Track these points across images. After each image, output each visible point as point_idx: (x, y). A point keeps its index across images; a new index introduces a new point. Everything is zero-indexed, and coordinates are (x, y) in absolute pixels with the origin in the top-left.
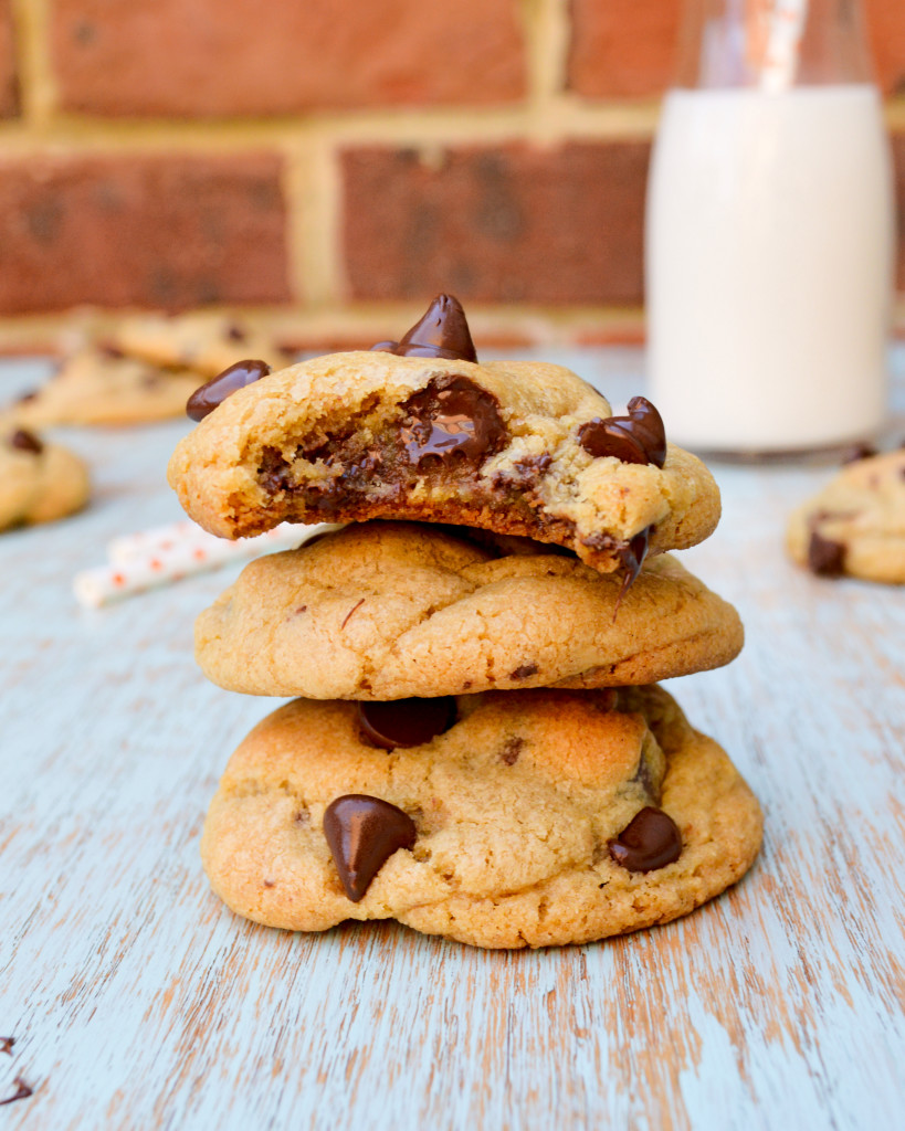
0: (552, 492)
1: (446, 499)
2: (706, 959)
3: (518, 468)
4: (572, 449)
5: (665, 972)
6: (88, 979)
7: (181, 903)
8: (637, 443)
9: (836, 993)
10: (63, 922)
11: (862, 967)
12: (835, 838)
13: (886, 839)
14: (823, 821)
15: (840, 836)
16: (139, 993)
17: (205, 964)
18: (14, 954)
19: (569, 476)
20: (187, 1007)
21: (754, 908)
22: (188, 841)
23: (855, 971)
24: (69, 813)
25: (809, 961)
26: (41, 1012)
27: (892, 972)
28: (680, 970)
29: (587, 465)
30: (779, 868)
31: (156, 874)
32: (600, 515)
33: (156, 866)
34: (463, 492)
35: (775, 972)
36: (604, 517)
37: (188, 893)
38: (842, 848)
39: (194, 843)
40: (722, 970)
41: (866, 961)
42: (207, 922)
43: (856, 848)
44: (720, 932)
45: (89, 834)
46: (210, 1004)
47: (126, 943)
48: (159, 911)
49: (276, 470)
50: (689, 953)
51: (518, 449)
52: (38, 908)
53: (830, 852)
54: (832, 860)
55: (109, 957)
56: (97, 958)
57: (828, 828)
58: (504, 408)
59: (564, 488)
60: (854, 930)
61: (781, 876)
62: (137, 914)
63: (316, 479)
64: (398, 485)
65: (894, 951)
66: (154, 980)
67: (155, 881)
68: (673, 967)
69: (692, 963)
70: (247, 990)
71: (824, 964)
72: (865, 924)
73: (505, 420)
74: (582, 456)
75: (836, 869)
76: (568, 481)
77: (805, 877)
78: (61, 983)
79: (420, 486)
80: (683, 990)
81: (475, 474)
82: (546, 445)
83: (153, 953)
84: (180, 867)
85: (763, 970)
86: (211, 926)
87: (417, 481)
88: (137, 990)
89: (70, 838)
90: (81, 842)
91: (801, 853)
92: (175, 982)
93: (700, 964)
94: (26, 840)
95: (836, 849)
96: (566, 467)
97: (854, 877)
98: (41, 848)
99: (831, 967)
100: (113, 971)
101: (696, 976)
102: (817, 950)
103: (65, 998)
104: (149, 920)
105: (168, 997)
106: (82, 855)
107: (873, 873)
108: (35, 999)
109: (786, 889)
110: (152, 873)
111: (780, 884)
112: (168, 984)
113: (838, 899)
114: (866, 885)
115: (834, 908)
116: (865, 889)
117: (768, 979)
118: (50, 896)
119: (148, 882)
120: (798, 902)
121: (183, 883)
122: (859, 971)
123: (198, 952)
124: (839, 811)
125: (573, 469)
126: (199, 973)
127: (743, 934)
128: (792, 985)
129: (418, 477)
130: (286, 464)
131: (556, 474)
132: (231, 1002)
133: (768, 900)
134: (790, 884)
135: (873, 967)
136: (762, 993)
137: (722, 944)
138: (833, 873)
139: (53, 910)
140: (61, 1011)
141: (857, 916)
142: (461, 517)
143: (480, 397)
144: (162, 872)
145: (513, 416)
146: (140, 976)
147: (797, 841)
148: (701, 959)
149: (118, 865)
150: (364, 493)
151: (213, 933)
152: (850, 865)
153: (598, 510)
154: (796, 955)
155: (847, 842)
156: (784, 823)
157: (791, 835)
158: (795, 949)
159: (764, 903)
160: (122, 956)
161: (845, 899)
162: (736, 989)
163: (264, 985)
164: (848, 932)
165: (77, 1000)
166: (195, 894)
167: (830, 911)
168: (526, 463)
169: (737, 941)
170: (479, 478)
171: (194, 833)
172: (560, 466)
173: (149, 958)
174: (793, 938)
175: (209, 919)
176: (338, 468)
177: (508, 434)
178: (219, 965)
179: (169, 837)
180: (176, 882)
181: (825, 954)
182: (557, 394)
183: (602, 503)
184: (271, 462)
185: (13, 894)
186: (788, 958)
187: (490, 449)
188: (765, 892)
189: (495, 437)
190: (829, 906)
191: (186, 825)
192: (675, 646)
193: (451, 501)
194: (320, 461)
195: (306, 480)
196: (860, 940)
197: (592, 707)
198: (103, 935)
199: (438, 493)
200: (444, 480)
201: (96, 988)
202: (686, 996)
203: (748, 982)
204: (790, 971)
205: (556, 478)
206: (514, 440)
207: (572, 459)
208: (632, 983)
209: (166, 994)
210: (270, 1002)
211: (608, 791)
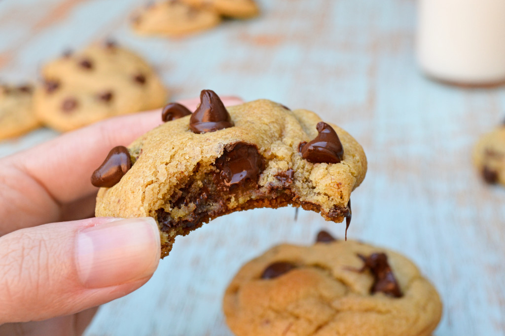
0: (301, 190)
1: (246, 201)
3: (277, 178)
4: (300, 162)
8: (331, 153)
19: (305, 178)
29: (312, 169)
32: (330, 199)
34: (253, 196)
36: (332, 199)
49: (165, 219)
51: (273, 168)
58: (260, 149)
59: (305, 185)
63: (185, 216)
64: (221, 203)
73: (262, 154)
74: (308, 166)
76: (305, 180)
79: (233, 199)
81: (257, 186)
82: (288, 163)
87: (231, 198)
96: (302, 173)
125: (306, 174)
129: (230, 196)
130: (168, 214)
131: (298, 178)
143: (248, 148)
145: (265, 151)
150: (207, 212)
153: (329, 197)
168: (280, 176)
170: (260, 187)
172: (299, 173)
176: (192, 206)
177: (266, 160)
183: (330, 193)
184: (161, 216)
187: (260, 171)
193: (248, 202)
194: (183, 206)
195: (180, 218)
199: (242, 200)
200: (243, 193)
205: (299, 181)
206: (270, 163)
207: (303, 168)
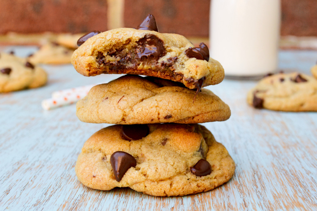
0: (177, 67)
1: (148, 68)
2: (217, 201)
3: (168, 60)
4: (183, 56)
5: (205, 203)
6: (41, 201)
7: (69, 183)
8: (201, 54)
9: (253, 210)
10: (35, 187)
11: (261, 204)
12: (255, 172)
13: (270, 173)
14: (252, 168)
15: (257, 172)
16: (56, 205)
17: (75, 198)
18: (21, 194)
19: (182, 63)
20: (69, 209)
21: (231, 189)
22: (71, 168)
23: (259, 205)
24: (38, 161)
25: (246, 202)
26: (28, 208)
27: (269, 205)
28: (209, 203)
29: (187, 60)
30: (239, 179)
31: (62, 176)
32: (190, 73)
33: (62, 174)
34: (153, 66)
35: (236, 204)
36: (191, 73)
37: (71, 181)
38: (257, 175)
39: (73, 169)
40: (221, 203)
41: (262, 202)
42: (76, 188)
43: (261, 175)
44: (221, 194)
45: (44, 166)
46: (76, 208)
47: (53, 193)
48: (62, 185)
49: (101, 58)
50: (212, 199)
51: (169, 55)
52: (28, 183)
53: (254, 176)
54: (254, 178)
55: (48, 196)
56: (44, 196)
57: (254, 170)
58: (165, 44)
59: (180, 66)
60: (259, 195)
61: (240, 181)
62: (56, 185)
63: (112, 61)
64: (135, 64)
65: (270, 200)
66: (60, 201)
67: (62, 178)
68: (207, 202)
69: (213, 201)
70: (86, 205)
71: (250, 203)
72: (262, 193)
73: (165, 47)
74: (186, 58)
75: (255, 180)
76: (182, 64)
77: (246, 182)
78: (34, 201)
79: (141, 65)
80: (210, 208)
81: (157, 62)
82: (176, 54)
83: (60, 195)
84: (69, 175)
85: (233, 204)
86: (77, 189)
87: (140, 63)
88: (55, 204)
89: (38, 167)
90: (41, 168)
91: (246, 176)
92: (66, 202)
93: (215, 202)
94: (25, 167)
95: (256, 176)
96: (181, 60)
97: (260, 182)
98: (29, 169)
99: (252, 203)
100: (49, 199)
101: (214, 205)
102: (248, 199)
103: (35, 205)
104: (60, 187)
105: (64, 206)
106: (41, 171)
107: (265, 181)
108: (26, 205)
109: (241, 184)
110: (61, 176)
111: (239, 183)
112: (64, 203)
113: (255, 187)
114: (263, 184)
115: (254, 190)
116: (263, 185)
117: (234, 206)
118: (31, 181)
119: (60, 178)
120: (244, 188)
121: (70, 178)
122: (260, 205)
123: (73, 195)
124: (257, 166)
125: (183, 61)
126: (73, 200)
127: (228, 195)
128: (241, 207)
129: (140, 62)
130: (104, 57)
131: (178, 62)
132: (82, 207)
133: (236, 187)
134: (242, 183)
135: (264, 204)
136: (232, 209)
137: (222, 197)
138: (255, 181)
139: (32, 184)
140: (33, 208)
141: (260, 191)
142: (152, 74)
143: (159, 41)
144: (64, 175)
145: (167, 47)
146: (56, 201)
147: (245, 173)
148: (215, 201)
149: (51, 174)
150: (125, 66)
151: (77, 191)
152: (259, 179)
153: (190, 71)
154: (242, 200)
155: (259, 173)
156: (241, 169)
157: (243, 172)
158: (242, 199)
159: (234, 188)
160: (51, 196)
161: (257, 187)
162: (225, 208)
163: (92, 204)
164: (258, 196)
165: (38, 206)
166: (73, 181)
167: (253, 190)
168: (170, 59)
169: (226, 196)
170: (157, 63)
171: (73, 166)
172: (180, 60)
173: (59, 196)
174: (242, 196)
175: (77, 187)
176: (118, 59)
177: (166, 51)
178: (79, 198)
179: (66, 167)
180: (68, 178)
181: (250, 200)
182: (180, 42)
183: (191, 69)
184: (100, 56)
185: (21, 180)
187: (161, 55)
188: (235, 185)
189: (162, 52)
190: (253, 189)
191: (71, 164)
192: (211, 113)
193: (149, 69)
194: (113, 56)
195: (109, 61)
196: (261, 197)
197: (187, 130)
198: (46, 190)
199: (146, 67)
200: (148, 63)
201: (44, 203)
203: (228, 206)
204: (240, 204)
205: (178, 63)
206: (167, 53)
207: (183, 58)
208: (196, 206)
209: (63, 205)
210: (93, 208)
211: (191, 154)
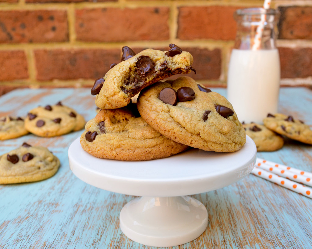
2: (207, 239)
3: (161, 66)
5: (200, 241)
6: (96, 241)
7: (111, 224)
9: (230, 246)
10: (90, 228)
11: (234, 240)
12: (230, 211)
13: (239, 212)
14: (227, 207)
15: (231, 211)
16: (106, 244)
17: (117, 238)
18: (82, 235)
19: (171, 62)
20: (115, 247)
21: (215, 227)
22: (111, 210)
23: (233, 241)
24: (89, 203)
25: (225, 239)
26: (88, 248)
27: (239, 241)
28: (202, 241)
30: (220, 218)
31: (106, 217)
33: (106, 215)
35: (219, 241)
37: (112, 222)
38: (231, 214)
39: (113, 210)
40: (210, 241)
41: (235, 239)
42: (117, 228)
43: (233, 214)
44: (209, 232)
45: (93, 208)
46: (119, 247)
47: (102, 233)
48: (108, 225)
50: (204, 237)
52: (85, 224)
53: (229, 215)
54: (229, 216)
55: (99, 236)
56: (97, 236)
57: (228, 209)
60: (233, 232)
61: (220, 220)
62: (104, 226)
63: (131, 88)
65: (240, 237)
66: (108, 241)
67: (106, 219)
68: (201, 240)
69: (204, 239)
70: (125, 244)
71: (228, 240)
72: (235, 231)
75: (230, 219)
77: (224, 221)
78: (91, 242)
80: (203, 245)
82: (163, 59)
83: (107, 235)
84: (110, 216)
85: (217, 241)
86: (117, 230)
88: (105, 243)
89: (89, 208)
90: (92, 210)
91: (224, 215)
92: (112, 242)
93: (206, 240)
94: (81, 209)
95: (230, 214)
97: (233, 220)
98: (84, 211)
99: (229, 240)
100: (100, 239)
101: (205, 242)
102: (227, 237)
103: (92, 245)
104: (106, 228)
105: (111, 245)
106: (92, 212)
107: (236, 220)
108: (87, 245)
109: (221, 223)
110: (105, 217)
111: (220, 222)
112: (111, 242)
113: (230, 225)
114: (235, 222)
115: (230, 227)
116: (235, 223)
117: (218, 243)
118: (87, 222)
119: (105, 219)
120: (223, 226)
121: (111, 220)
122: (234, 241)
123: (116, 235)
124: (230, 205)
126: (116, 240)
127: (213, 233)
128: (222, 244)
130: (125, 88)
131: (169, 63)
132: (123, 246)
133: (218, 225)
134: (222, 222)
135: (236, 240)
136: (217, 246)
137: (210, 235)
138: (229, 219)
139: (88, 225)
140: (92, 247)
141: (234, 229)
144: (107, 217)
146: (105, 240)
147: (223, 212)
148: (206, 238)
149: (99, 215)
151: (118, 231)
152: (232, 218)
154: (223, 238)
155: (232, 212)
156: (221, 208)
157: (222, 211)
158: (222, 236)
159: (217, 226)
160: (102, 236)
161: (231, 225)
162: (212, 245)
163: (128, 243)
164: (232, 233)
165: (95, 245)
166: (114, 222)
167: (229, 228)
169: (212, 234)
171: (112, 208)
172: (169, 61)
173: (107, 236)
174: (222, 234)
175: (117, 227)
178: (119, 238)
179: (108, 209)
180: (110, 219)
181: (228, 237)
184: (122, 89)
185: (80, 221)
186: (221, 238)
188: (217, 224)
190: (229, 227)
191: (111, 206)
194: (129, 84)
196: (234, 234)
198: (98, 231)
201: (98, 243)
202: (203, 246)
203: (214, 243)
204: (222, 241)
208: (194, 243)
209: (110, 244)
210: (130, 246)
